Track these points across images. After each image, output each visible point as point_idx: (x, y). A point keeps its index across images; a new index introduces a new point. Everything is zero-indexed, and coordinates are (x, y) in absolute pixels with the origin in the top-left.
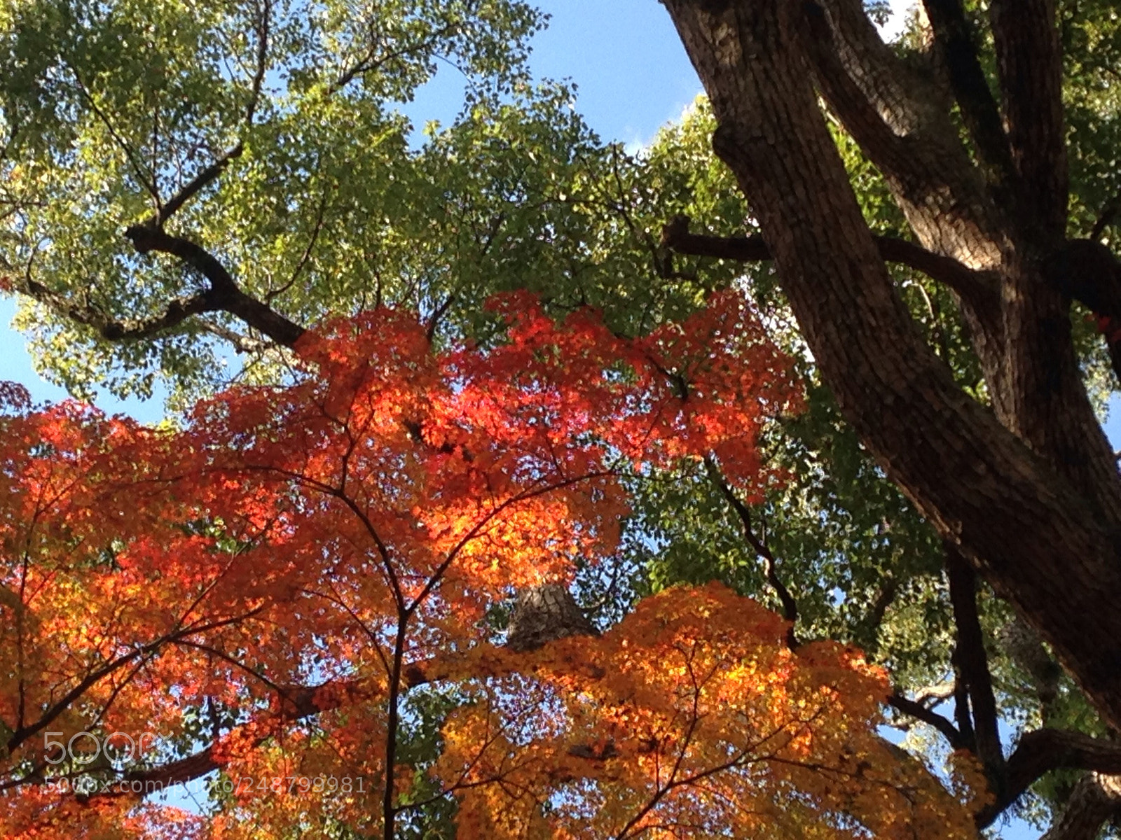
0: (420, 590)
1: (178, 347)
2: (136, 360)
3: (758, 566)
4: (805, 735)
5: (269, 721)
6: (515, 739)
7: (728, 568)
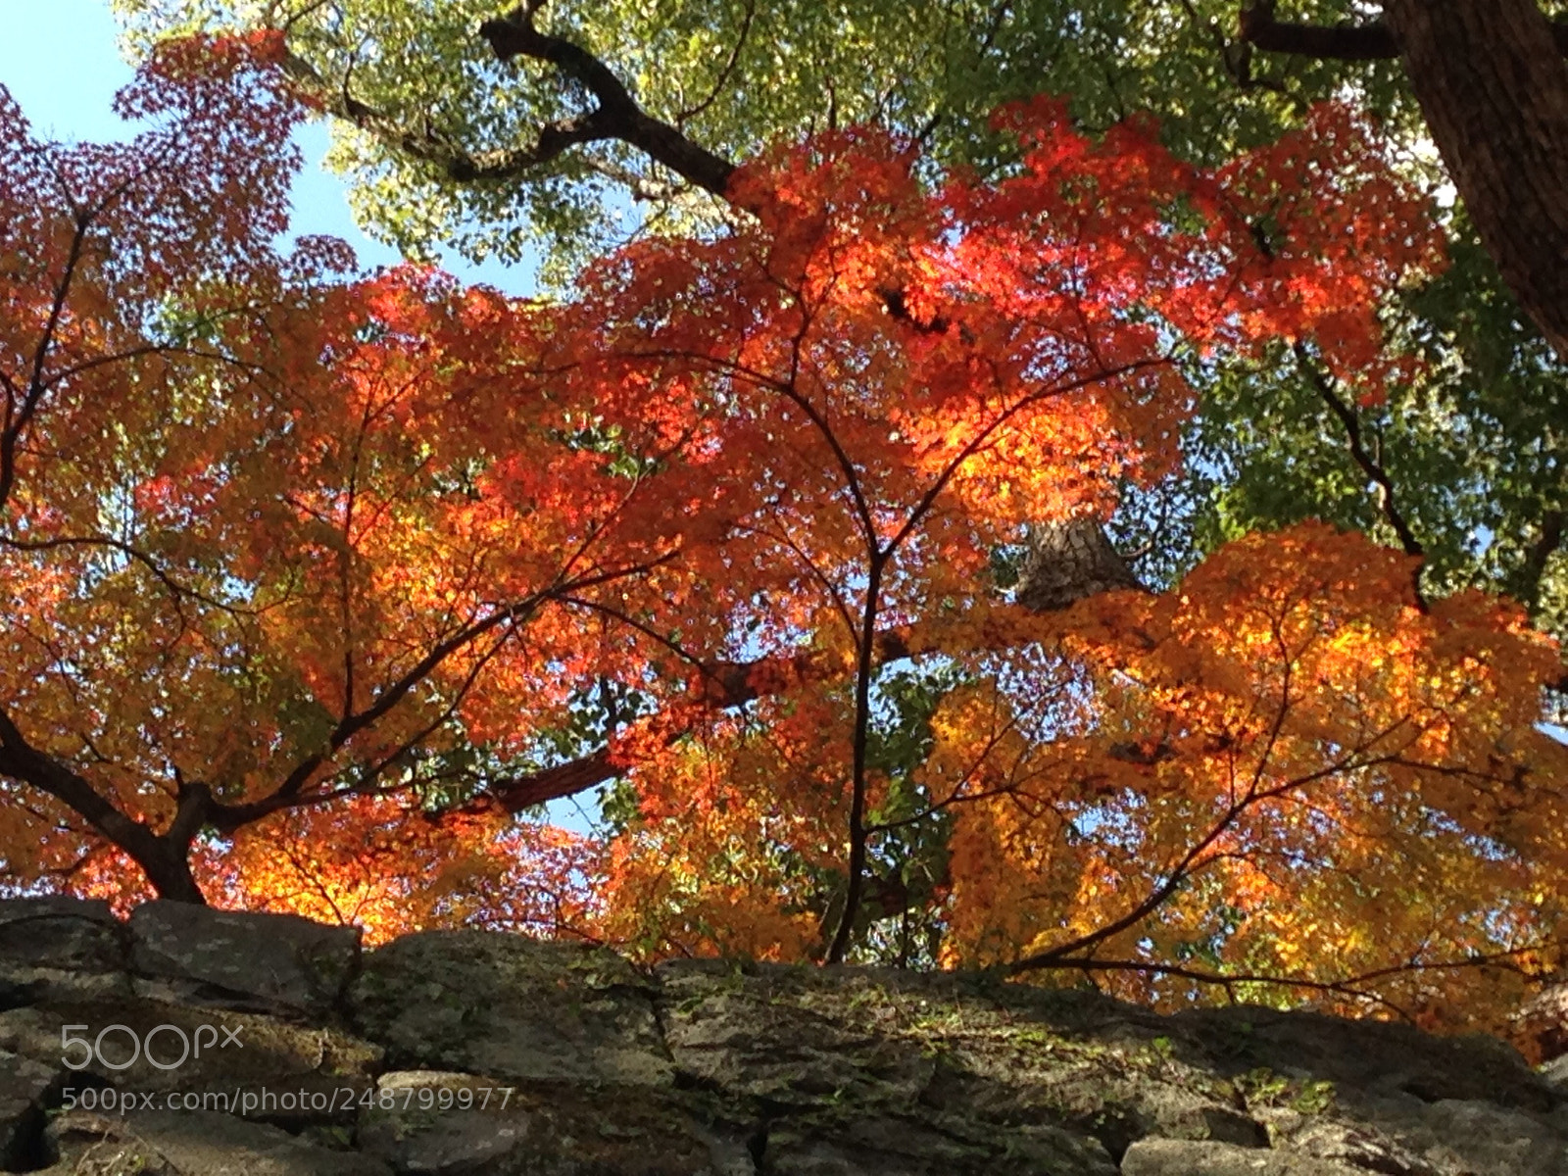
0: (900, 526)
1: (554, 190)
2: (495, 210)
3: (1369, 495)
4: (1440, 727)
5: (687, 710)
6: (1032, 733)
7: (1327, 497)
